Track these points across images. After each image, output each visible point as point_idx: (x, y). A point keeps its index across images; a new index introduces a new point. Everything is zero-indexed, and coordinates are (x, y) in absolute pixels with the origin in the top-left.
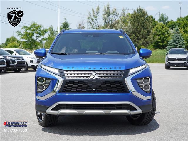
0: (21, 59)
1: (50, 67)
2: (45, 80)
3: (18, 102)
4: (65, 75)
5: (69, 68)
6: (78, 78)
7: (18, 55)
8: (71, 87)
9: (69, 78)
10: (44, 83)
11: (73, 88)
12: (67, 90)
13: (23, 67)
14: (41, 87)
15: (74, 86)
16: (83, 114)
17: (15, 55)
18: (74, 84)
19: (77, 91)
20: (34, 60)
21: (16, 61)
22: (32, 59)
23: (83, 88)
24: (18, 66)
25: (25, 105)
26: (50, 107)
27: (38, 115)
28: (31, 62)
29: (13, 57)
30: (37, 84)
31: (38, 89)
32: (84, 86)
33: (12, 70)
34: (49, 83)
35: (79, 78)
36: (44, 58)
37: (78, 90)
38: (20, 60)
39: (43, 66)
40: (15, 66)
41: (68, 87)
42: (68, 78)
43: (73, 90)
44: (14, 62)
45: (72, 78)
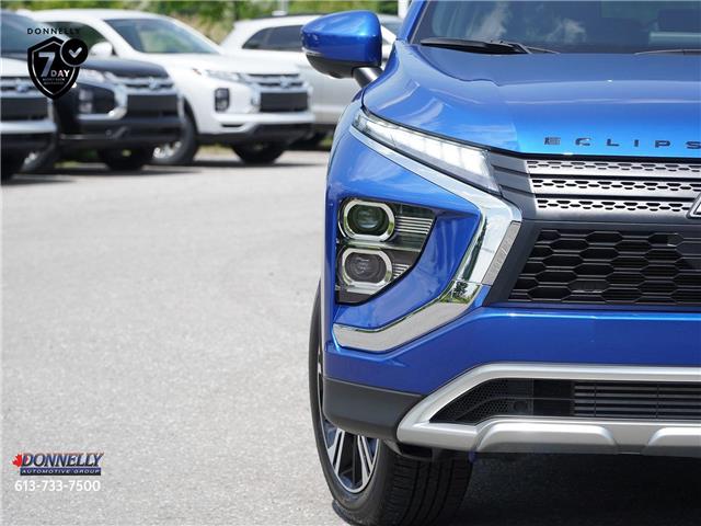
0: (153, 82)
1: (427, 133)
2: (392, 219)
3: (172, 369)
4: (534, 190)
5: (555, 141)
6: (615, 211)
7: (128, 54)
8: (569, 269)
9: (559, 210)
10: (385, 236)
11: (582, 277)
12: (543, 285)
13: (164, 138)
14: (364, 266)
15: (588, 262)
16: (643, 447)
17: (114, 53)
18: (594, 246)
19: (608, 296)
20: (238, 91)
21: (122, 95)
22: (224, 84)
23: (651, 279)
24: (135, 131)
25: (217, 391)
26: (424, 396)
27: (331, 452)
28: (217, 100)
29: (102, 70)
30: (335, 244)
31: (346, 278)
32: (654, 263)
33: (94, 154)
34: (423, 242)
35: (625, 211)
36: (368, 72)
37: (614, 286)
38: (145, 86)
39: (378, 128)
40: (112, 126)
41: (551, 269)
42: (552, 210)
43: (582, 285)
44: (104, 100)
45: (581, 210)
